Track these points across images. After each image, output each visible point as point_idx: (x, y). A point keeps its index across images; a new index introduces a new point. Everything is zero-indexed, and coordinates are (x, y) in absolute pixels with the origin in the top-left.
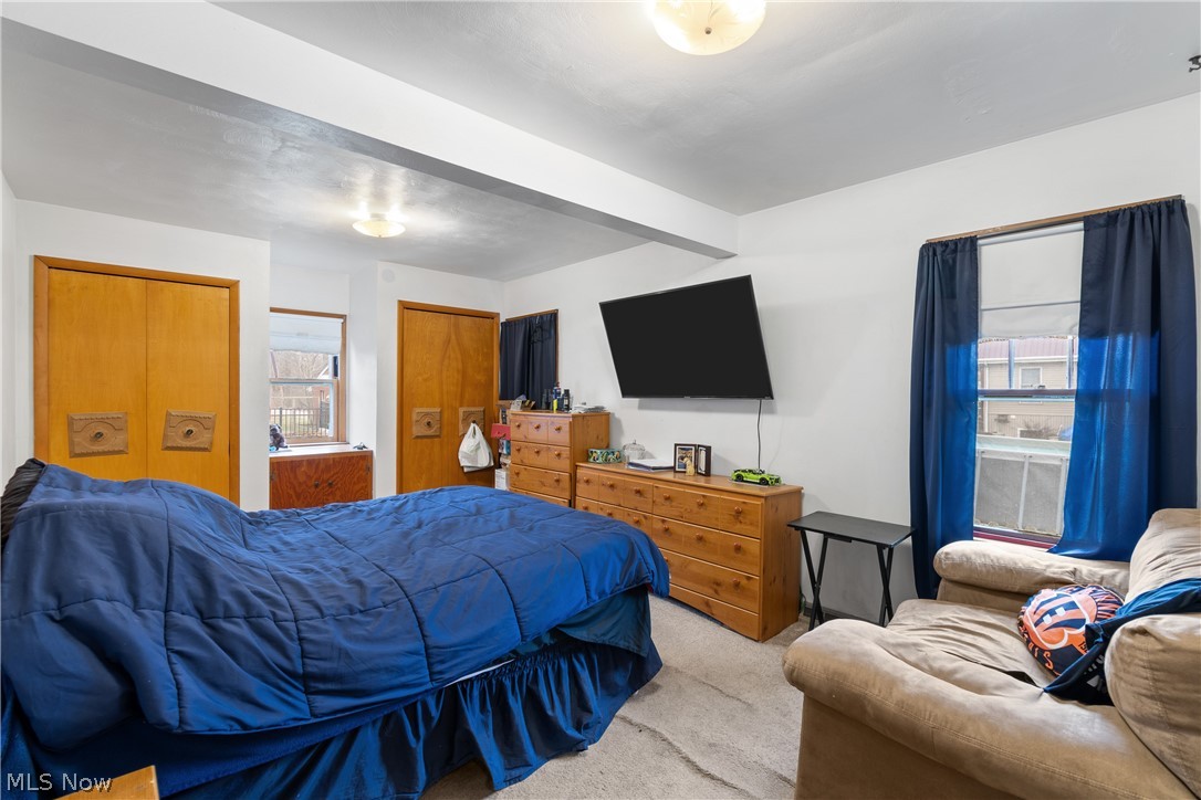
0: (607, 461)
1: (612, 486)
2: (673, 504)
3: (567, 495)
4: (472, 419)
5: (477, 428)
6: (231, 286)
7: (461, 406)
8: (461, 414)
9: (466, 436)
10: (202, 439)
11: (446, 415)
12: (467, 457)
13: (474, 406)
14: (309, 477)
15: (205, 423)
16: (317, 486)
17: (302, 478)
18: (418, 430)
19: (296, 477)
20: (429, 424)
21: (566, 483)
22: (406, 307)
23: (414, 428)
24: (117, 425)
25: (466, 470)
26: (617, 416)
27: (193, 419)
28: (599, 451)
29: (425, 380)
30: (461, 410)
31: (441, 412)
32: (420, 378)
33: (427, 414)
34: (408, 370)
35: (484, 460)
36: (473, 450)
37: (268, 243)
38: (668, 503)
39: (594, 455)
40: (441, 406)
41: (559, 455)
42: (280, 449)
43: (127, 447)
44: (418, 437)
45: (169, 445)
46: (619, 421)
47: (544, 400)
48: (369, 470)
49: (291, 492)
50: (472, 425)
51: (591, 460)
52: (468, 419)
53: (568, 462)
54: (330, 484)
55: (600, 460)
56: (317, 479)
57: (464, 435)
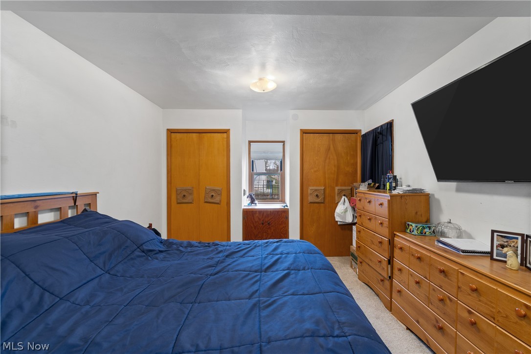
0: (422, 234)
1: (419, 258)
2: (482, 298)
3: (387, 255)
4: (343, 194)
5: (346, 199)
6: (227, 132)
7: (337, 186)
8: (336, 191)
9: (339, 204)
10: (217, 199)
11: (327, 191)
12: (339, 216)
13: (345, 186)
14: (259, 219)
15: (219, 192)
16: (263, 224)
17: (257, 220)
18: (311, 199)
19: (254, 218)
20: (317, 196)
21: (386, 245)
22: (304, 132)
23: (309, 198)
24: (190, 192)
25: (339, 223)
26: (436, 196)
27: (214, 190)
28: (414, 225)
29: (315, 171)
30: (337, 188)
31: (324, 190)
32: (312, 171)
33: (316, 190)
34: (305, 166)
35: (349, 219)
36: (343, 212)
37: (241, 110)
38: (475, 295)
39: (410, 227)
40: (325, 185)
41: (381, 224)
42: (253, 205)
43: (193, 201)
44: (311, 203)
45: (206, 201)
46: (438, 201)
47: (382, 183)
48: (287, 218)
49: (252, 226)
50: (343, 197)
51: (408, 231)
52: (341, 193)
53: (387, 230)
54: (269, 224)
55: (415, 232)
56: (263, 221)
57: (338, 203)
